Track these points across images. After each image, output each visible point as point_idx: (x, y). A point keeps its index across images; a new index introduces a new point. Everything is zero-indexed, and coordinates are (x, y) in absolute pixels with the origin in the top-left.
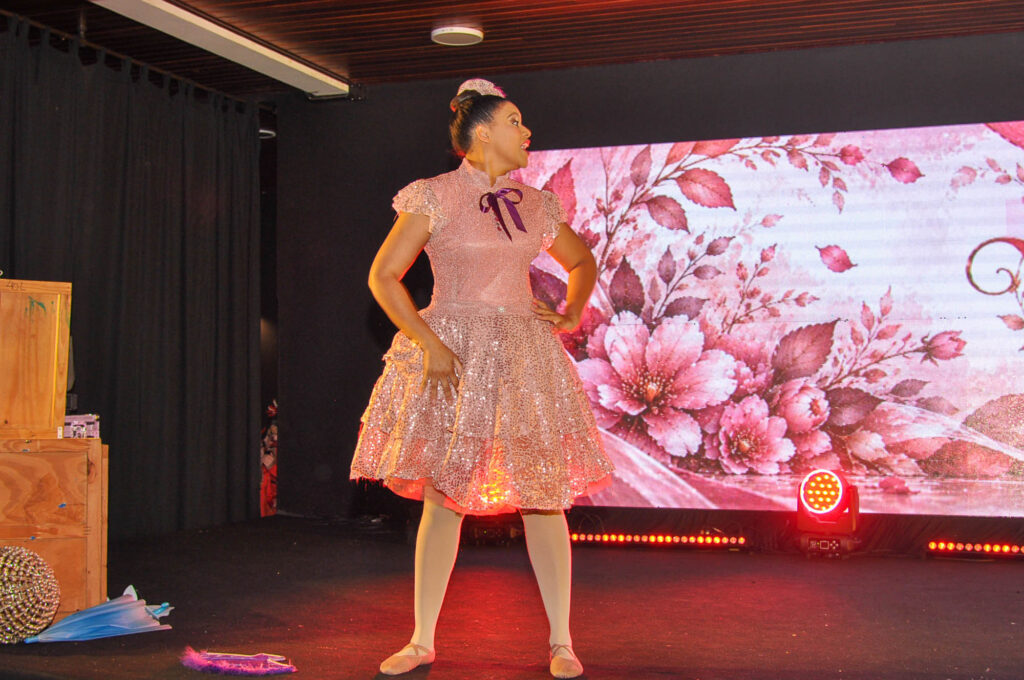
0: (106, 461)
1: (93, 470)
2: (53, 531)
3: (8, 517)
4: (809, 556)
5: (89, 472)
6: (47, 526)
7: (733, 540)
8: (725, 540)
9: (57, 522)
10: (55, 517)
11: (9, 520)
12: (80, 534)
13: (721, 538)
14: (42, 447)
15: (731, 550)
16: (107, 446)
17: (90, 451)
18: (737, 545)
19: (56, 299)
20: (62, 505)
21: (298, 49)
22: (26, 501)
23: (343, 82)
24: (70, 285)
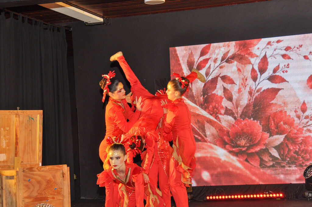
0: (69, 172)
1: (65, 176)
2: (53, 198)
3: (38, 194)
4: (309, 200)
5: (63, 177)
6: (51, 196)
7: (278, 195)
8: (274, 195)
9: (54, 195)
10: (53, 193)
11: (39, 195)
12: (62, 199)
13: (273, 195)
14: (49, 169)
15: (277, 199)
16: (69, 167)
17: (63, 169)
18: (279, 197)
19: (38, 116)
20: (56, 189)
21: (95, 11)
22: (44, 188)
23: (101, 17)
24: (42, 111)
